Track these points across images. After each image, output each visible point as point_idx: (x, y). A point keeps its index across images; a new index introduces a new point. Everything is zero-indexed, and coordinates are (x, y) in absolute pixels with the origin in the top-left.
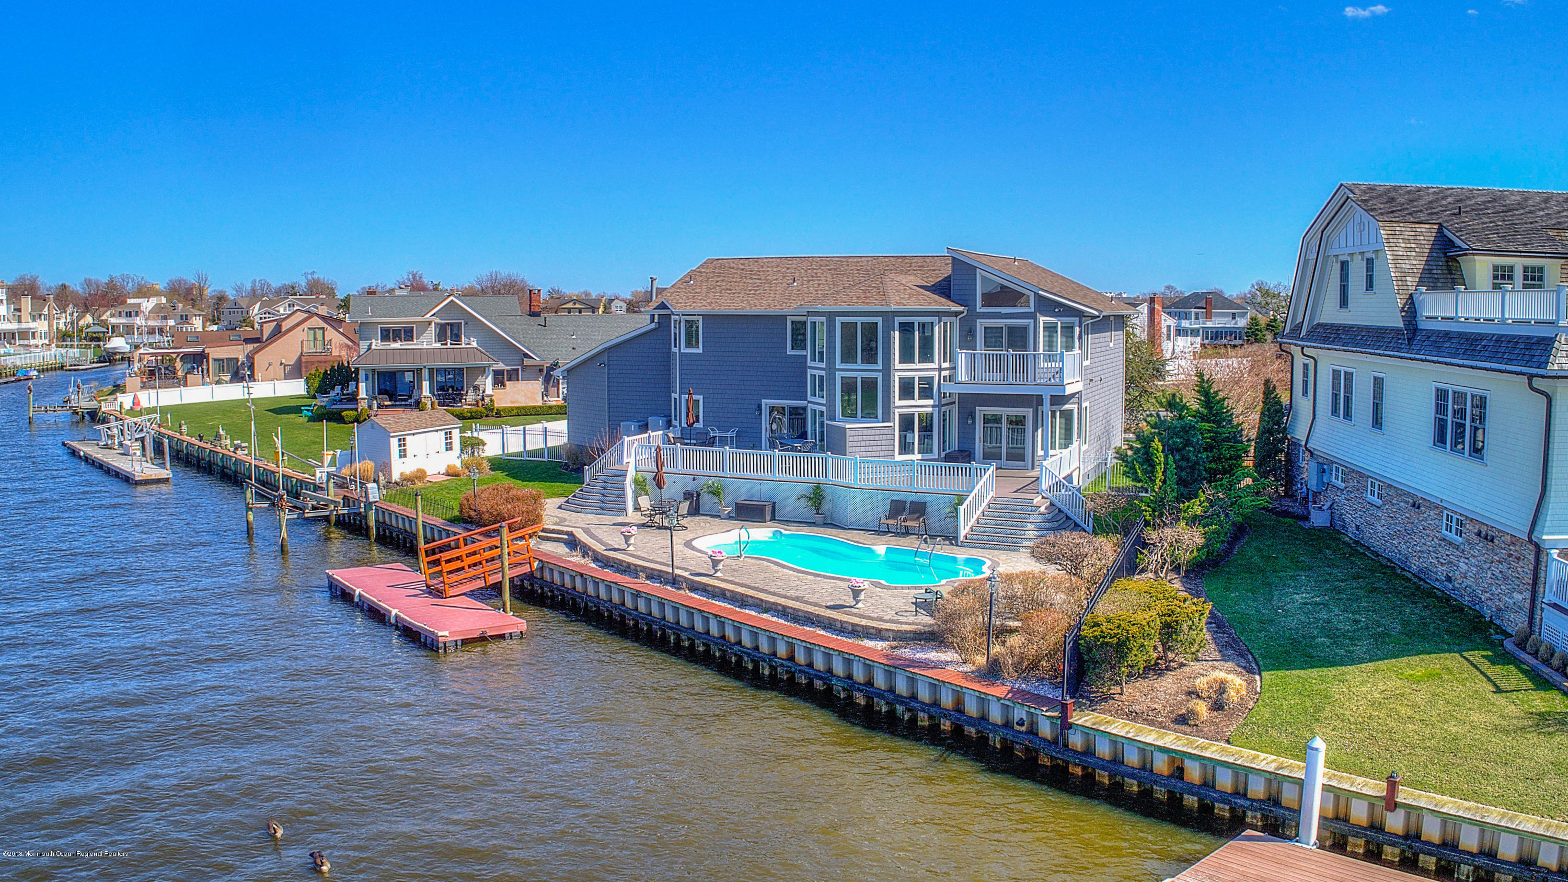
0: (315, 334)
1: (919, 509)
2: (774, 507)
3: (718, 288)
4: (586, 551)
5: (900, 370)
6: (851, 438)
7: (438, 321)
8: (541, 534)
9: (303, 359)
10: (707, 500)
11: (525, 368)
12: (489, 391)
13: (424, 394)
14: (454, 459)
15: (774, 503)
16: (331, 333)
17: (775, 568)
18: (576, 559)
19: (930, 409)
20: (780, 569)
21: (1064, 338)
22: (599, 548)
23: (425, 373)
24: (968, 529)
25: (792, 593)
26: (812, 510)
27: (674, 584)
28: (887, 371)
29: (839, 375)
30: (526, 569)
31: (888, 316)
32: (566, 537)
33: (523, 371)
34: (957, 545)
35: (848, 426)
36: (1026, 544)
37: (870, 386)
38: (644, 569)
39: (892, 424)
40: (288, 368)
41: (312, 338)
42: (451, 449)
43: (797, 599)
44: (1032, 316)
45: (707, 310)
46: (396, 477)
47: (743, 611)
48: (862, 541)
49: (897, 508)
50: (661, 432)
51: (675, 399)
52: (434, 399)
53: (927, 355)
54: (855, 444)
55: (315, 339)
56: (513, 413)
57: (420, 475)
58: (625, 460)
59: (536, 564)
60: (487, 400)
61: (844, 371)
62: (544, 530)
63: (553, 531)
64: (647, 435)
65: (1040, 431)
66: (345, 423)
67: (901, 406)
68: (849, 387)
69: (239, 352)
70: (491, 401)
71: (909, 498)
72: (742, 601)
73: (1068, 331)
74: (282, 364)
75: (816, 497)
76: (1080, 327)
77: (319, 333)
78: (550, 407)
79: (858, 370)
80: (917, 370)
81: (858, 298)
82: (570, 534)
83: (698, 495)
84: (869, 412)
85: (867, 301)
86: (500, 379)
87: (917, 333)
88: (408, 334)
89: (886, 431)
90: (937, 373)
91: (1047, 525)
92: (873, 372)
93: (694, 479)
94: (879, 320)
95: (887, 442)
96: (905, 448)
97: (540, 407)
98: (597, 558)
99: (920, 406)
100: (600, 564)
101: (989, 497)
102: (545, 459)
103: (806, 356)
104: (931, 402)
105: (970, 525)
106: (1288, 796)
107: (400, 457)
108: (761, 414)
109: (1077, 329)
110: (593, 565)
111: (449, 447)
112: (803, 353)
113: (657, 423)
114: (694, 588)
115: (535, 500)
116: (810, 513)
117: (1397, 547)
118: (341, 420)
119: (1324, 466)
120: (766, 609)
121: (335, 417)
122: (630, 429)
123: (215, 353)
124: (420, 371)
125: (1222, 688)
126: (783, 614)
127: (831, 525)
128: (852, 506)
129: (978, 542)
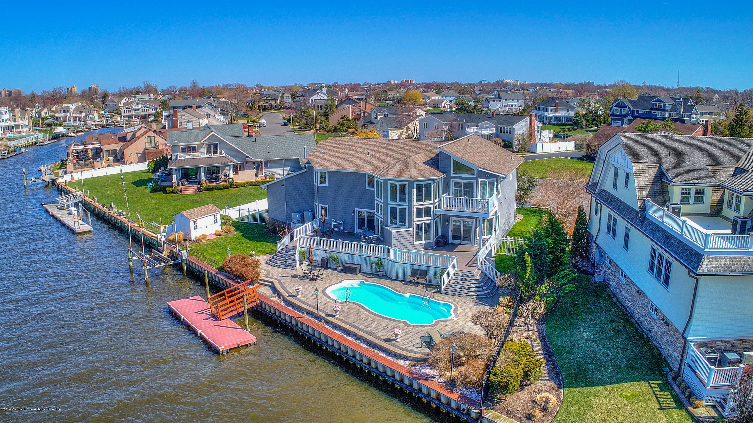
0: (151, 139)
1: (424, 273)
2: (361, 267)
3: (334, 156)
4: (280, 295)
5: (416, 205)
6: (394, 236)
7: (207, 143)
8: (260, 282)
9: (146, 151)
10: (331, 263)
11: (247, 162)
12: (231, 176)
13: (202, 179)
14: (218, 227)
15: (361, 265)
16: (158, 139)
17: (362, 310)
18: (276, 299)
19: (429, 221)
20: (364, 312)
21: (490, 187)
22: (285, 295)
23: (202, 169)
24: (445, 285)
25: (369, 330)
26: (378, 270)
27: (318, 319)
28: (410, 206)
29: (389, 206)
30: (254, 304)
31: (411, 183)
32: (270, 284)
33: (246, 164)
34: (440, 293)
35: (393, 231)
36: (470, 294)
37: (403, 212)
38: (305, 310)
39: (412, 229)
40: (139, 155)
41: (149, 141)
42: (217, 222)
43: (371, 334)
44: (476, 179)
45: (330, 168)
46: (193, 238)
47: (348, 338)
48: (399, 289)
49: (414, 272)
50: (310, 223)
51: (316, 205)
52: (207, 181)
53: (428, 197)
54: (396, 238)
55: (151, 141)
56: (243, 185)
57: (204, 237)
58: (295, 239)
59: (258, 302)
60: (231, 180)
61: (391, 204)
62: (261, 280)
63: (265, 281)
64: (304, 226)
65: (478, 229)
66: (167, 193)
67: (416, 220)
68: (393, 212)
69: (117, 146)
70: (233, 180)
71: (420, 268)
72: (347, 333)
73: (491, 184)
74: (136, 153)
75: (379, 263)
76: (497, 182)
77: (153, 138)
78: (259, 182)
79: (398, 205)
80: (424, 204)
81: (397, 172)
82: (272, 282)
83: (327, 259)
84: (402, 222)
85: (402, 174)
86: (236, 169)
87: (424, 189)
88: (193, 149)
89: (410, 232)
90: (433, 205)
91: (479, 285)
92: (405, 205)
93: (326, 253)
94: (407, 183)
95: (411, 237)
96: (419, 238)
97: (255, 182)
98: (285, 300)
99: (425, 220)
100: (286, 303)
101: (454, 270)
102: (259, 223)
103: (374, 190)
104: (430, 218)
105: (446, 283)
107: (195, 229)
108: (354, 215)
109: (496, 183)
110: (283, 304)
111: (216, 222)
112: (373, 189)
113: (308, 215)
114: (327, 322)
115: (256, 265)
116: (376, 271)
117: (630, 306)
118: (166, 192)
119: (602, 254)
120: (358, 338)
121: (163, 190)
122: (296, 216)
123: (106, 148)
124: (200, 168)
125: (547, 401)
126: (365, 341)
127: (386, 276)
128: (394, 270)
129: (449, 292)
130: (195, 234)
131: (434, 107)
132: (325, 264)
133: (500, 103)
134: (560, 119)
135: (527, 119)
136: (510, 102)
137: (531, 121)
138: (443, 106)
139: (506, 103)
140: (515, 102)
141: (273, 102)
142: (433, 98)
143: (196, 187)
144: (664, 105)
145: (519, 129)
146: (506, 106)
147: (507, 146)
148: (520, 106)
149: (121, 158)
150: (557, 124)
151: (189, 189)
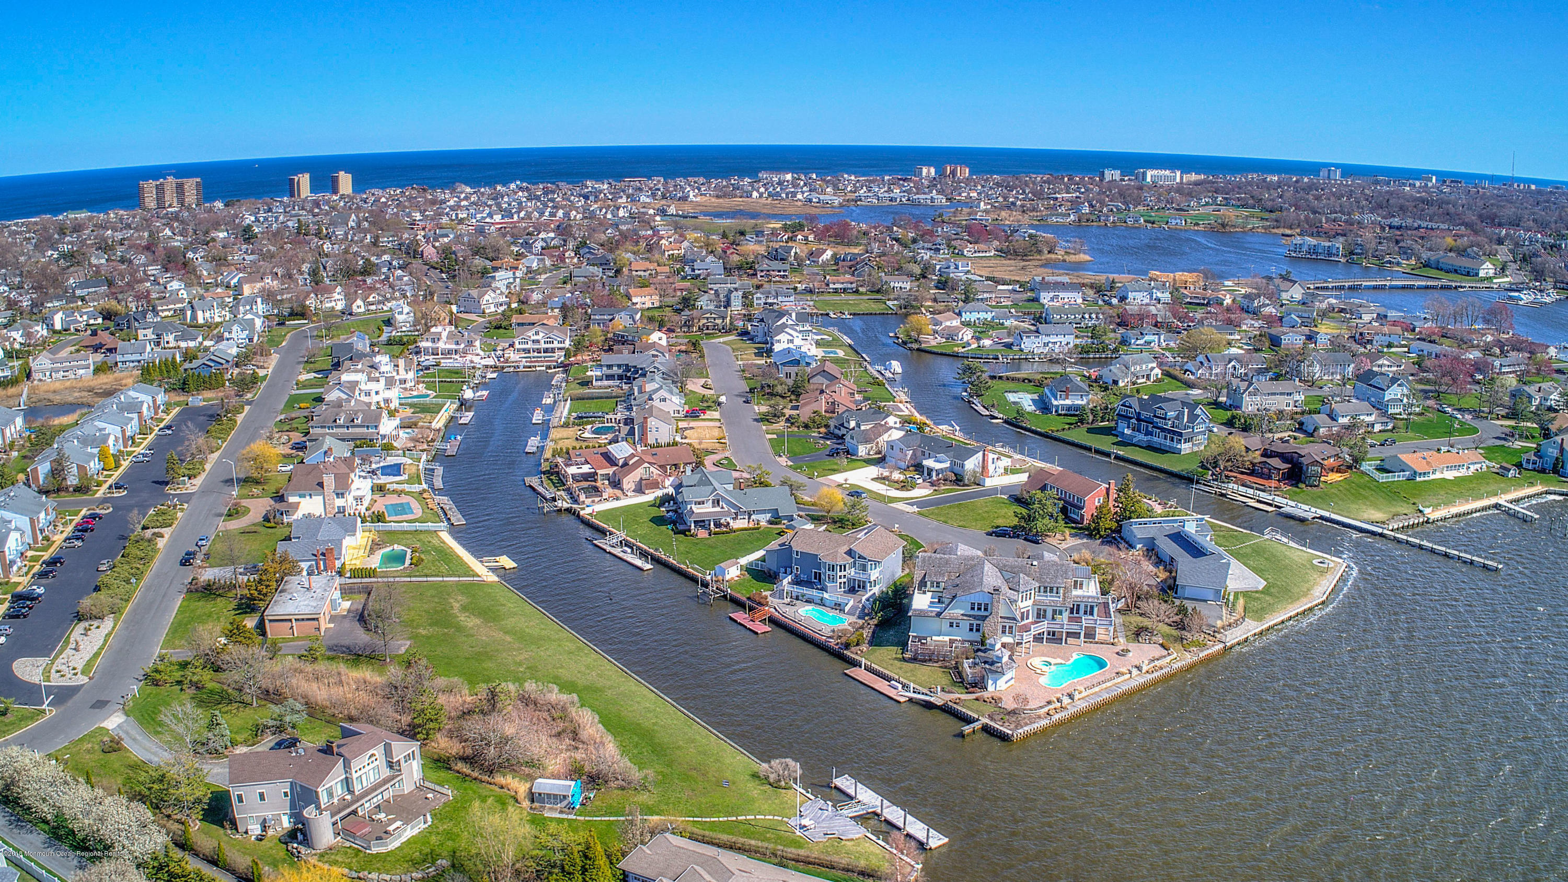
0: (645, 469)
1: (839, 605)
2: (813, 601)
3: (803, 542)
5: (839, 574)
7: (712, 498)
9: (644, 482)
10: (800, 598)
11: (740, 511)
12: (731, 524)
13: (712, 526)
14: (738, 573)
16: (652, 469)
18: (777, 614)
22: (781, 612)
27: (794, 622)
28: (837, 574)
29: (827, 573)
30: (768, 615)
34: (844, 614)
35: (828, 585)
36: (855, 614)
38: (790, 618)
39: (837, 584)
41: (644, 471)
44: (868, 562)
45: (801, 550)
46: (728, 580)
47: (806, 626)
49: (835, 604)
50: (791, 576)
51: (794, 568)
53: (845, 570)
54: (830, 588)
55: (646, 471)
56: (739, 530)
57: (732, 578)
58: (783, 584)
59: (770, 615)
60: (730, 527)
62: (769, 605)
63: (771, 605)
64: (787, 577)
65: (868, 584)
67: (839, 581)
68: (829, 576)
69: (610, 471)
70: (732, 527)
71: (838, 602)
73: (875, 564)
74: (634, 483)
75: (822, 599)
77: (647, 469)
78: (750, 528)
79: (831, 573)
81: (831, 558)
82: (775, 606)
83: (799, 596)
84: (833, 582)
85: (834, 559)
87: (843, 566)
88: (703, 502)
90: (847, 574)
91: (861, 610)
92: (834, 573)
93: (798, 593)
94: (836, 563)
95: (836, 588)
96: (840, 588)
97: (748, 528)
98: (781, 614)
101: (852, 603)
102: (758, 568)
104: (846, 580)
105: (847, 609)
106: (864, 663)
107: (728, 574)
108: (812, 572)
110: (780, 616)
111: (737, 568)
112: (820, 563)
113: (789, 570)
114: (798, 624)
115: (766, 597)
118: (686, 535)
120: (810, 629)
121: (683, 532)
122: (782, 570)
123: (600, 472)
124: (710, 521)
125: (864, 649)
126: (812, 630)
127: (823, 606)
128: (827, 603)
130: (728, 577)
132: (797, 599)
133: (1039, 340)
134: (1069, 408)
135: (981, 453)
136: (1053, 339)
137: (984, 454)
138: (960, 337)
140: (1060, 339)
141: (719, 321)
142: (948, 323)
143: (707, 532)
145: (971, 464)
146: (1046, 344)
147: (959, 480)
148: (1068, 344)
149: (616, 484)
150: (1065, 415)
151: (702, 534)
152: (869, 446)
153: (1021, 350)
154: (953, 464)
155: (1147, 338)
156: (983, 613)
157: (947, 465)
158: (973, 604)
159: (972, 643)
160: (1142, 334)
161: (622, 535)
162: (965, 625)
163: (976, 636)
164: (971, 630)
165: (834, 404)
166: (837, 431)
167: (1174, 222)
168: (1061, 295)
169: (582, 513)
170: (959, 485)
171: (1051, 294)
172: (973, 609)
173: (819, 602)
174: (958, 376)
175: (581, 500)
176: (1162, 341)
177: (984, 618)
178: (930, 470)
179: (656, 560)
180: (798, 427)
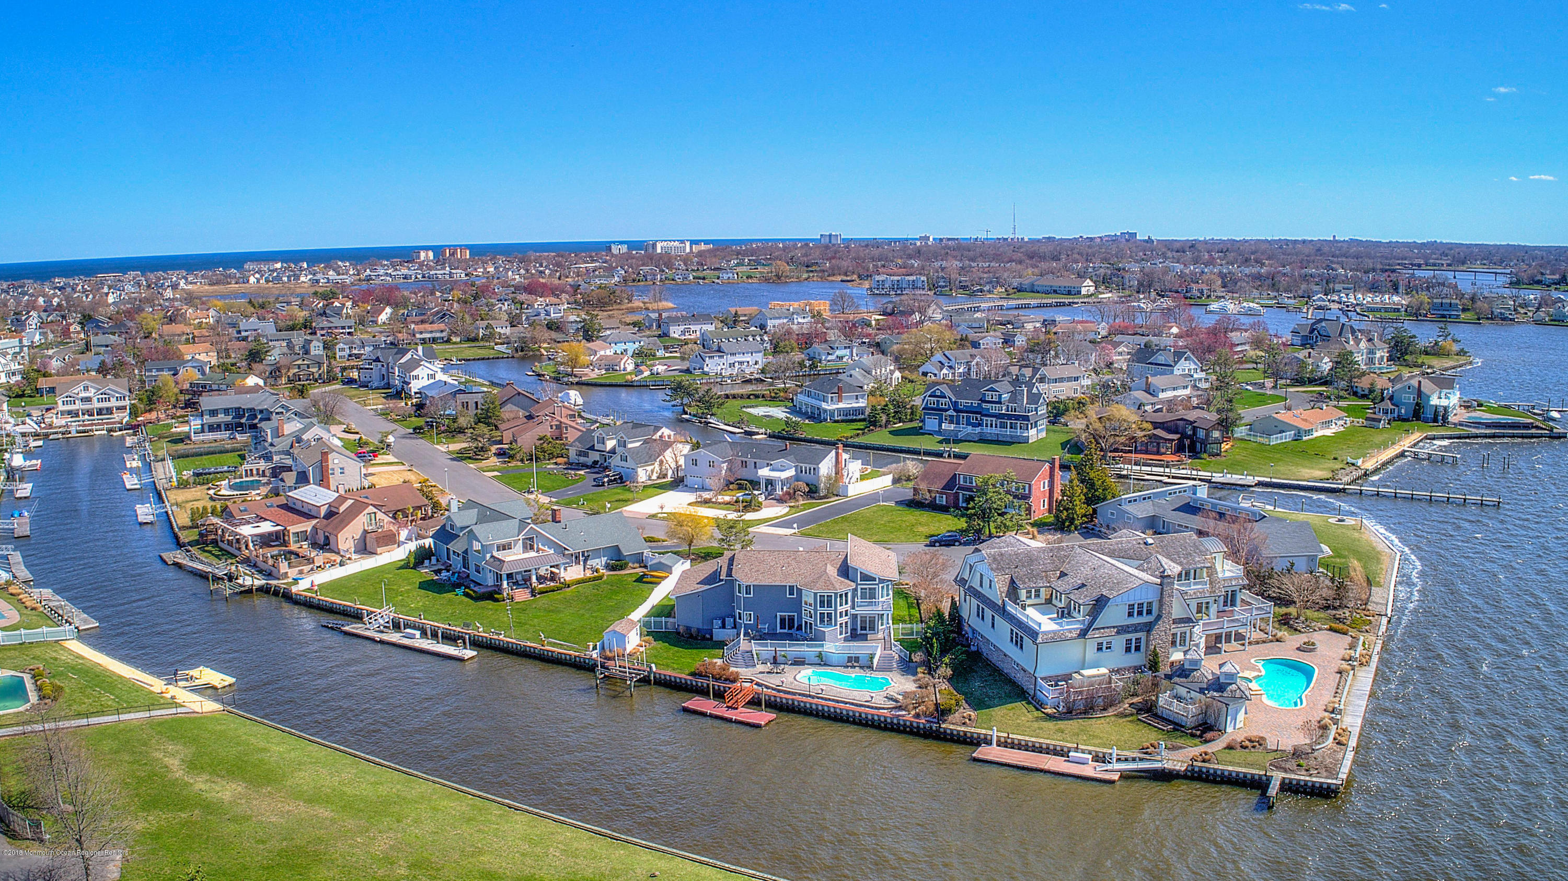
1: (857, 659)
2: (807, 660)
3: (753, 570)
4: (767, 687)
6: (827, 634)
7: (523, 537)
8: (740, 680)
9: (372, 535)
10: (782, 660)
11: (565, 555)
12: (562, 575)
13: (534, 581)
14: (639, 641)
15: (805, 658)
16: (380, 515)
18: (767, 691)
19: (847, 620)
20: (834, 688)
21: (886, 589)
22: (773, 686)
23: (534, 571)
24: (877, 666)
26: (821, 661)
27: (810, 697)
28: (836, 610)
29: (818, 612)
30: (752, 696)
31: (836, 593)
32: (751, 681)
34: (876, 671)
35: (826, 631)
36: (897, 669)
37: (829, 615)
38: (796, 693)
39: (837, 627)
40: (357, 540)
41: (369, 520)
44: (878, 585)
45: (756, 583)
46: (628, 652)
48: (843, 671)
49: (850, 659)
51: (740, 612)
52: (537, 582)
54: (828, 636)
55: (371, 520)
56: (574, 584)
57: (638, 650)
58: (741, 644)
59: (753, 694)
60: (563, 579)
62: (738, 678)
63: (744, 679)
65: (881, 621)
67: (839, 621)
68: (822, 616)
69: (307, 526)
70: (566, 580)
71: (852, 655)
72: (838, 702)
74: (353, 538)
75: (820, 655)
77: (373, 515)
78: (589, 579)
80: (843, 608)
81: (824, 586)
82: (752, 679)
83: (778, 657)
84: (829, 623)
85: (828, 588)
86: (565, 567)
87: (843, 596)
88: (508, 546)
89: (836, 630)
90: (849, 608)
91: (900, 662)
92: (830, 610)
93: (772, 653)
94: (833, 594)
95: (837, 633)
96: (841, 633)
97: (585, 579)
98: (773, 689)
99: (845, 619)
100: (776, 691)
101: (879, 654)
102: (664, 630)
105: (877, 664)
106: (989, 737)
107: (628, 642)
108: (776, 618)
110: (774, 692)
112: (795, 597)
113: (729, 620)
114: (818, 698)
116: (819, 662)
117: (1000, 665)
118: (497, 600)
119: (974, 631)
120: (846, 703)
121: (489, 597)
122: (718, 623)
123: (289, 530)
124: (528, 573)
125: (970, 716)
126: (852, 704)
127: (825, 665)
128: (834, 659)
129: (880, 669)
130: (628, 649)
131: (607, 370)
133: (723, 360)
134: (847, 412)
135: (834, 452)
136: (740, 358)
137: (837, 454)
138: (622, 367)
139: (731, 359)
140: (747, 358)
142: (602, 353)
143: (528, 591)
144: (1000, 396)
145: (826, 467)
146: (732, 365)
147: (812, 492)
148: (756, 363)
149: (325, 545)
150: (843, 421)
151: (522, 595)
152: (649, 468)
153: (706, 374)
154: (799, 471)
155: (839, 353)
156: (1145, 619)
157: (791, 472)
158: (1131, 606)
159: (1136, 669)
160: (832, 348)
161: (386, 613)
162: (1119, 642)
163: (1136, 659)
164: (1128, 650)
165: (559, 427)
166: (582, 459)
167: (726, 276)
168: (693, 328)
169: (294, 589)
170: (814, 498)
171: (682, 328)
172: (1130, 614)
173: (817, 660)
174: (668, 398)
175: (282, 571)
176: (854, 354)
177: (1148, 628)
178: (770, 482)
179: (476, 644)
180: (522, 461)
